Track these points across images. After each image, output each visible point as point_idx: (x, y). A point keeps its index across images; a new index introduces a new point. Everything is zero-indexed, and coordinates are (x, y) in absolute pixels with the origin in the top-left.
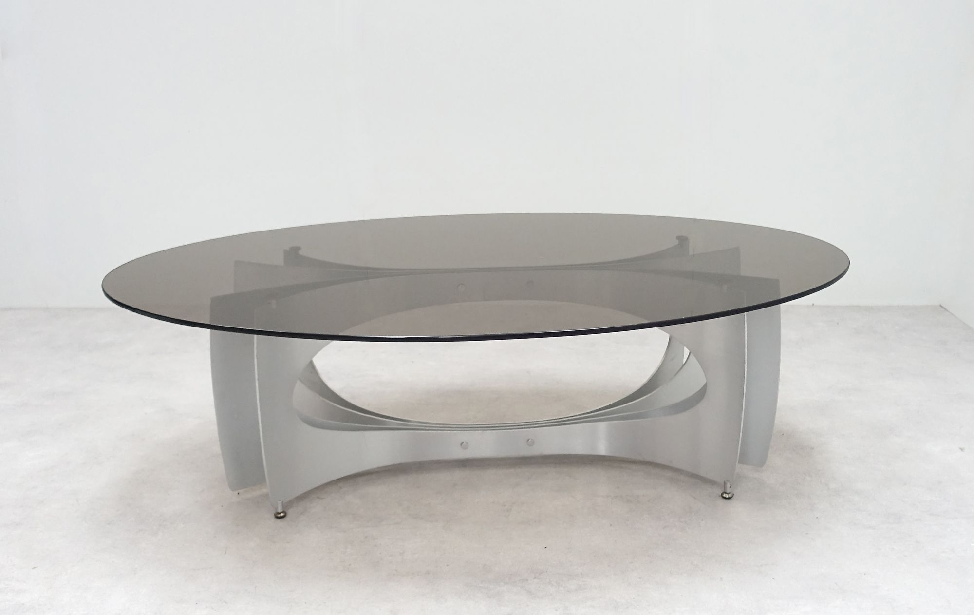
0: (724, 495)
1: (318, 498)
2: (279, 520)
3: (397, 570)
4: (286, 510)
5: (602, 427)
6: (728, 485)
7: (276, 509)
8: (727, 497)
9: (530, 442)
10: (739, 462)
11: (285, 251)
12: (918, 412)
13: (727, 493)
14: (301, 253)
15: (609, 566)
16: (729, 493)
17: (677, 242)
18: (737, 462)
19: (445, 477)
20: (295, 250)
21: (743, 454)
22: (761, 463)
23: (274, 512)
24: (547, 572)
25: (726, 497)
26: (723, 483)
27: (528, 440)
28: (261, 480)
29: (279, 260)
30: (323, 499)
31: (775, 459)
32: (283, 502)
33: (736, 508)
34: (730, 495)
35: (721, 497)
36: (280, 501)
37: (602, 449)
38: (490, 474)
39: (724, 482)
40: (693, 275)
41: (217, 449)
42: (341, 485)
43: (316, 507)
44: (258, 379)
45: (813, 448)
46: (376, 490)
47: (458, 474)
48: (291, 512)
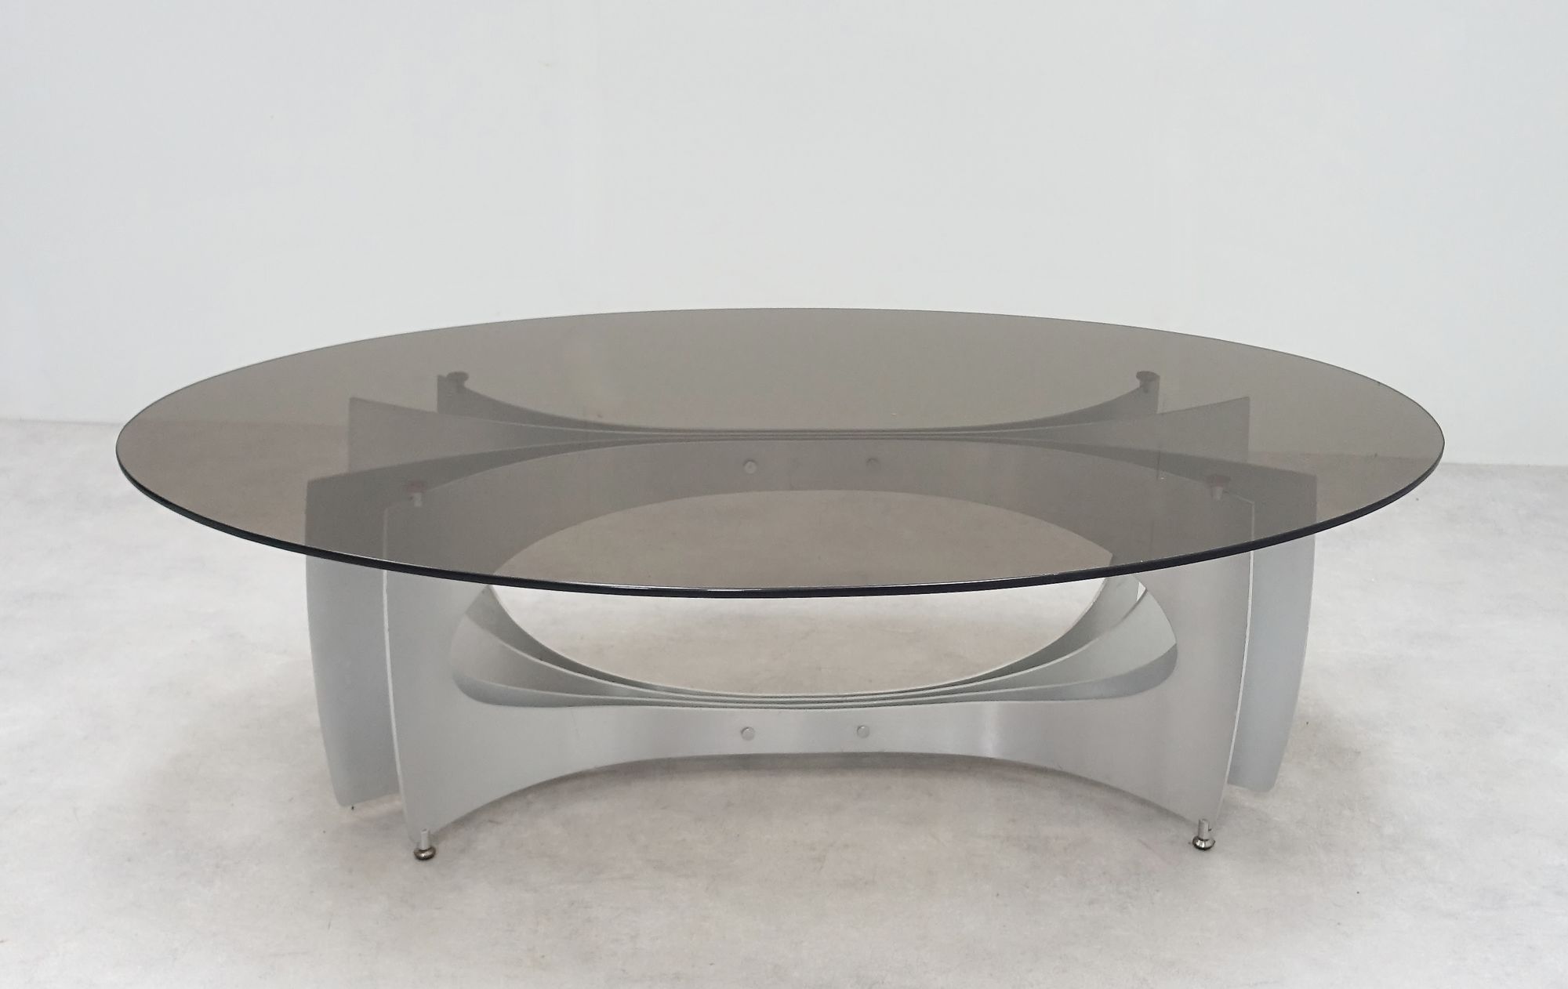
0: (1198, 844)
1: (491, 821)
2: (422, 864)
3: (624, 971)
4: (435, 846)
5: (991, 709)
6: (1206, 827)
7: (418, 844)
8: (1203, 846)
9: (862, 731)
10: (1229, 782)
11: (440, 378)
12: (1549, 686)
13: (1202, 840)
14: (468, 384)
15: (991, 975)
16: (1207, 840)
17: (1137, 383)
18: (1226, 780)
19: (711, 787)
20: (457, 379)
21: (1235, 769)
22: (1266, 784)
23: (413, 847)
24: (883, 983)
25: (1201, 845)
26: (1197, 822)
27: (859, 728)
28: (390, 787)
29: (428, 400)
30: (497, 823)
31: (1291, 775)
32: (429, 832)
33: (1218, 867)
34: (1208, 844)
35: (1192, 846)
36: (425, 830)
37: (989, 747)
38: (793, 785)
39: (1200, 821)
40: (1159, 460)
41: (314, 718)
42: (530, 797)
43: (487, 840)
44: (389, 630)
45: (1359, 753)
46: (590, 809)
47: (735, 784)
48: (441, 848)
